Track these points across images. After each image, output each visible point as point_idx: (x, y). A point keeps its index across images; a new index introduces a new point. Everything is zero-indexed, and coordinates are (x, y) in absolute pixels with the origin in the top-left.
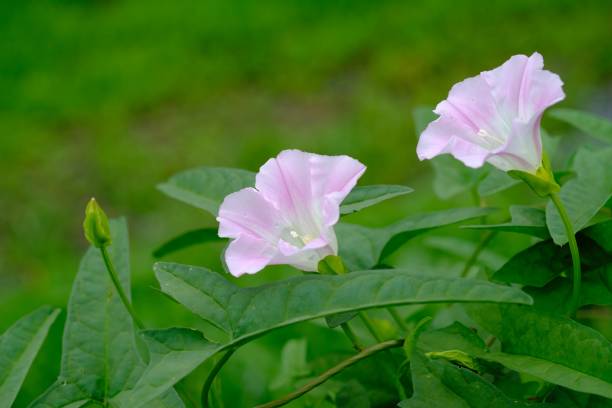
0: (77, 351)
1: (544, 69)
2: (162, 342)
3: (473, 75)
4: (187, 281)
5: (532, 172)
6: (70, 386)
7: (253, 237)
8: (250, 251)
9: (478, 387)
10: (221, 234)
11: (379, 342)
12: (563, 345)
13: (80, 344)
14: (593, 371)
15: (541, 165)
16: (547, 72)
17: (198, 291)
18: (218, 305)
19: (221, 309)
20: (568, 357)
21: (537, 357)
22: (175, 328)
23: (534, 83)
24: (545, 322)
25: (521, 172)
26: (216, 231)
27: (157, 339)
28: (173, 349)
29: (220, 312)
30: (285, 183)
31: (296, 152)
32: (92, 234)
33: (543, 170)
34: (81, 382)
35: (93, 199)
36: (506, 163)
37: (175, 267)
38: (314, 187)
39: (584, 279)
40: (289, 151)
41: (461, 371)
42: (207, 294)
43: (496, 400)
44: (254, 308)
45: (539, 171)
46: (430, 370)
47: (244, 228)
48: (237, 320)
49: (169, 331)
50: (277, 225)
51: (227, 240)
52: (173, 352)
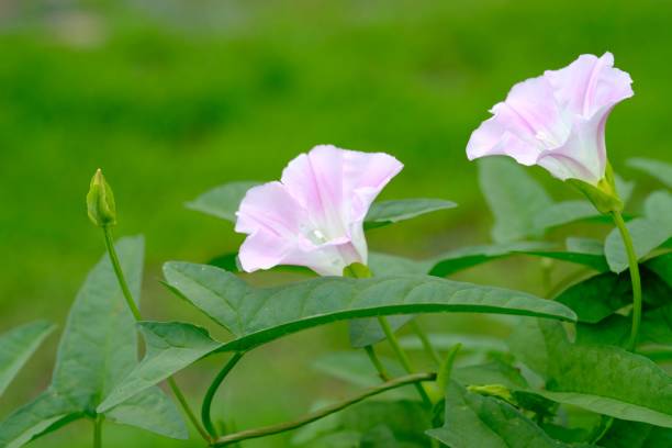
0: (73, 362)
1: (614, 66)
2: (162, 336)
3: (536, 76)
4: (198, 282)
5: (594, 183)
6: (62, 397)
7: (273, 234)
8: (267, 248)
9: (517, 423)
10: (238, 229)
11: (410, 373)
12: (610, 376)
13: (78, 356)
14: (642, 401)
15: (604, 177)
16: (617, 69)
17: (208, 291)
18: (227, 306)
19: (231, 310)
20: (616, 389)
21: (582, 392)
22: (177, 323)
23: (600, 81)
24: (592, 354)
25: (580, 182)
26: (234, 226)
27: (156, 333)
28: (172, 345)
29: (230, 313)
30: (315, 180)
31: (330, 148)
32: (95, 212)
33: (605, 182)
34: (74, 394)
35: (99, 170)
36: (565, 170)
37: (187, 266)
38: (346, 186)
39: (643, 319)
40: (323, 147)
41: (501, 405)
42: (217, 294)
43: (536, 439)
44: (267, 309)
45: (601, 182)
46: (467, 402)
47: (265, 225)
48: (248, 322)
49: (170, 325)
50: (302, 226)
51: (243, 236)
52: (172, 348)
